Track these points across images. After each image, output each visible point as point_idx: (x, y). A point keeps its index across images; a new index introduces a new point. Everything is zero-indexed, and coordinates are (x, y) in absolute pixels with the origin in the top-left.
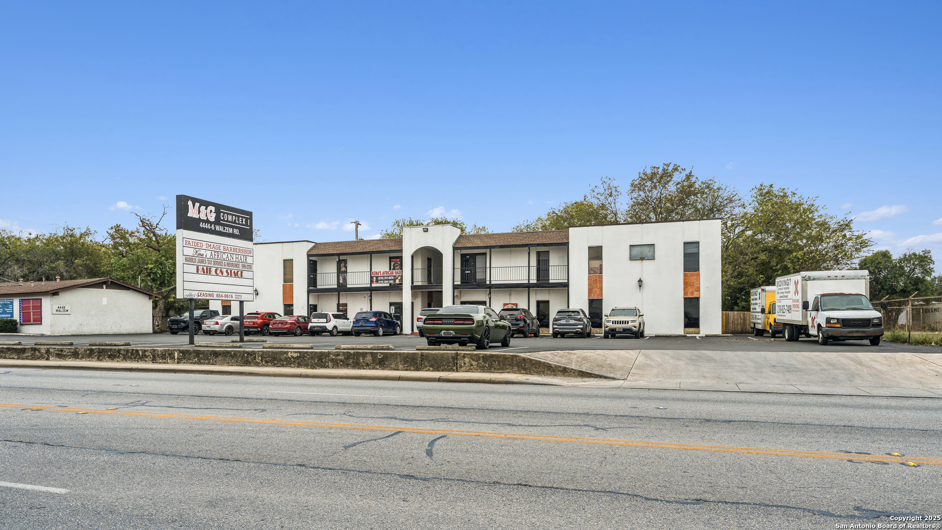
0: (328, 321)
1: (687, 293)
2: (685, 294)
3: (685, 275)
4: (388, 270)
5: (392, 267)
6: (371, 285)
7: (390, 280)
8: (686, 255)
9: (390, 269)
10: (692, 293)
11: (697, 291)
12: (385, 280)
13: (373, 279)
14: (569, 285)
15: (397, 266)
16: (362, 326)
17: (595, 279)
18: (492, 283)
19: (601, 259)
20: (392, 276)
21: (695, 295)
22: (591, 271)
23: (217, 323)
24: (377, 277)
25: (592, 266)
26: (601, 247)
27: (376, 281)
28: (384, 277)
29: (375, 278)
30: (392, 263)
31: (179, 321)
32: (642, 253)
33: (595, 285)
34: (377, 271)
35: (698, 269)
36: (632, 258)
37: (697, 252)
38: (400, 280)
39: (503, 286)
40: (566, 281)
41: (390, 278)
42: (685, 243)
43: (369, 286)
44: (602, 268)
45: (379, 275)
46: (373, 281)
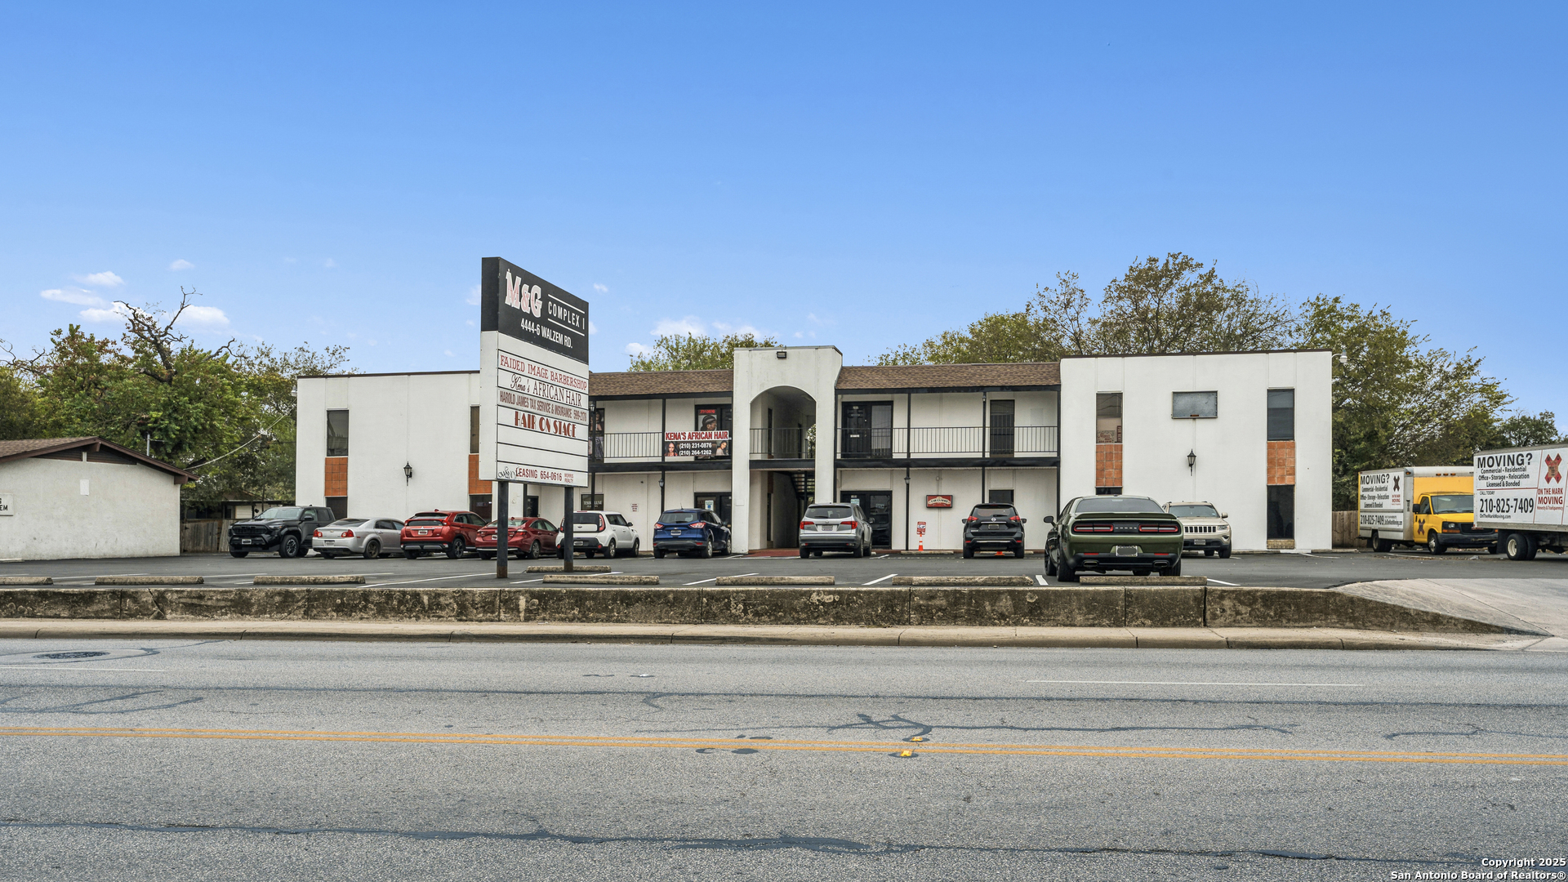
0: (601, 529)
1: (1274, 477)
2: (1270, 479)
3: (1270, 447)
4: (692, 429)
5: (700, 425)
6: (663, 459)
7: (704, 449)
8: (1272, 412)
9: (696, 429)
10: (1282, 478)
11: (1290, 475)
12: (694, 449)
13: (668, 447)
14: (1059, 462)
15: (710, 423)
16: (676, 538)
17: (1108, 451)
18: (913, 456)
19: (1119, 415)
20: (709, 442)
21: (1287, 481)
22: (1101, 436)
23: (349, 534)
24: (676, 444)
25: (1102, 429)
26: (1120, 395)
27: (674, 451)
28: (691, 443)
29: (672, 445)
30: (701, 418)
31: (258, 530)
32: (1194, 406)
33: (1109, 463)
34: (677, 431)
35: (1292, 437)
36: (1177, 415)
37: (1288, 406)
38: (724, 450)
39: (933, 464)
40: (1055, 455)
41: (704, 445)
42: (1269, 391)
43: (659, 460)
44: (1121, 433)
45: (682, 440)
46: (669, 451)
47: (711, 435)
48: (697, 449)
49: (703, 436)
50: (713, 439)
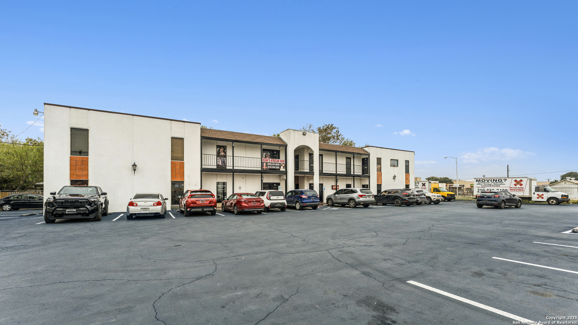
1: (406, 182)
3: (406, 175)
5: (264, 156)
7: (276, 166)
10: (408, 183)
12: (273, 166)
13: (263, 164)
14: (370, 177)
16: (313, 202)
17: (379, 174)
19: (381, 164)
20: (278, 163)
22: (378, 170)
26: (381, 159)
27: (266, 166)
28: (272, 163)
29: (265, 164)
32: (394, 163)
33: (379, 177)
35: (409, 173)
36: (391, 165)
38: (284, 167)
44: (381, 169)
45: (269, 162)
46: (264, 166)
47: (279, 161)
48: (274, 166)
49: (276, 161)
50: (280, 162)
